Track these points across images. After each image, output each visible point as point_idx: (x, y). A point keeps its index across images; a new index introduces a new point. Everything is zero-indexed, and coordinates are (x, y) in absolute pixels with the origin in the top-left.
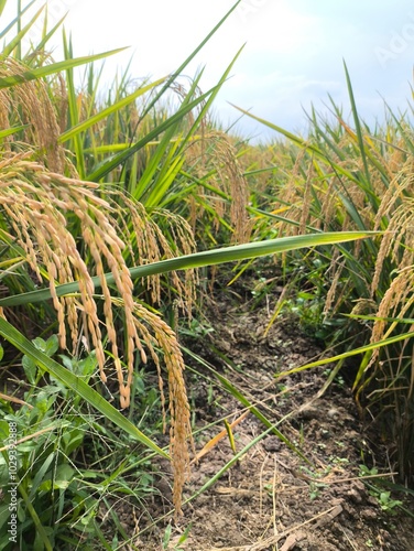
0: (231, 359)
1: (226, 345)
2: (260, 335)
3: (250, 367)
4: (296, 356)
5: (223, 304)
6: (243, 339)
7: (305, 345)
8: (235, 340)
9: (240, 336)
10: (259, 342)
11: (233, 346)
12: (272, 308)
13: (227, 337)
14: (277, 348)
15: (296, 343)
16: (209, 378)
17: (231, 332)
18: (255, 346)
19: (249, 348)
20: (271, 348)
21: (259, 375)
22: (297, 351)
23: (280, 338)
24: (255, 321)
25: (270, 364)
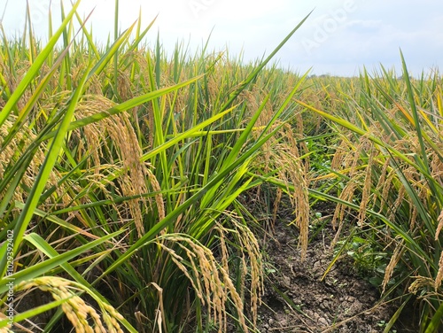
0: (291, 297)
1: (286, 280)
2: (317, 271)
3: (308, 306)
4: (351, 299)
5: (283, 234)
6: (301, 274)
7: (360, 289)
8: (294, 274)
9: (299, 270)
10: (316, 278)
11: (292, 281)
12: (328, 243)
13: (287, 271)
14: (332, 286)
15: (351, 286)
16: (271, 320)
17: (291, 266)
18: (312, 282)
19: (307, 284)
20: (327, 285)
21: (317, 315)
22: (352, 294)
23: (336, 277)
24: (312, 255)
25: (326, 304)
